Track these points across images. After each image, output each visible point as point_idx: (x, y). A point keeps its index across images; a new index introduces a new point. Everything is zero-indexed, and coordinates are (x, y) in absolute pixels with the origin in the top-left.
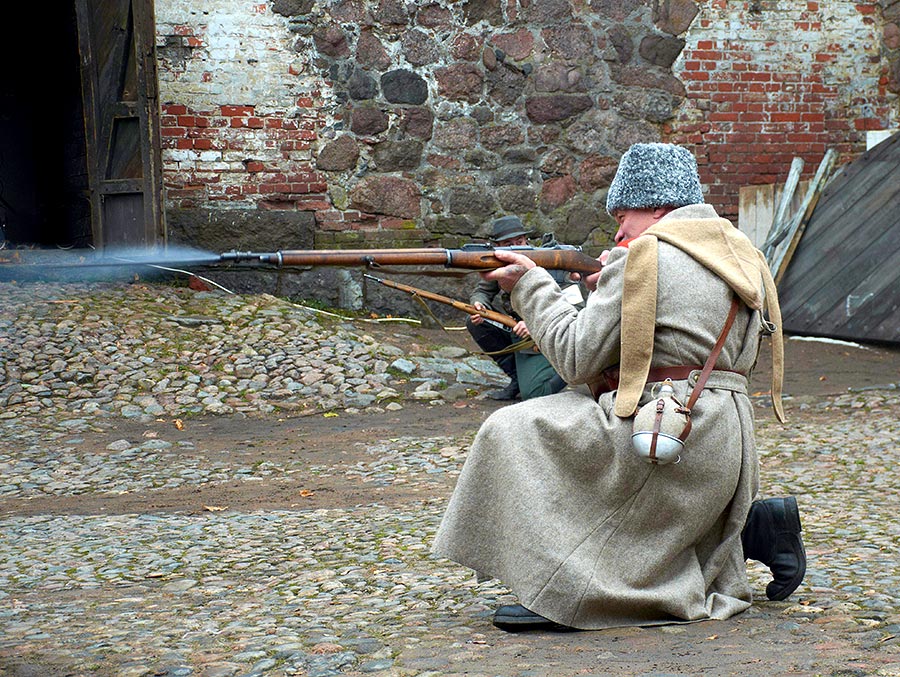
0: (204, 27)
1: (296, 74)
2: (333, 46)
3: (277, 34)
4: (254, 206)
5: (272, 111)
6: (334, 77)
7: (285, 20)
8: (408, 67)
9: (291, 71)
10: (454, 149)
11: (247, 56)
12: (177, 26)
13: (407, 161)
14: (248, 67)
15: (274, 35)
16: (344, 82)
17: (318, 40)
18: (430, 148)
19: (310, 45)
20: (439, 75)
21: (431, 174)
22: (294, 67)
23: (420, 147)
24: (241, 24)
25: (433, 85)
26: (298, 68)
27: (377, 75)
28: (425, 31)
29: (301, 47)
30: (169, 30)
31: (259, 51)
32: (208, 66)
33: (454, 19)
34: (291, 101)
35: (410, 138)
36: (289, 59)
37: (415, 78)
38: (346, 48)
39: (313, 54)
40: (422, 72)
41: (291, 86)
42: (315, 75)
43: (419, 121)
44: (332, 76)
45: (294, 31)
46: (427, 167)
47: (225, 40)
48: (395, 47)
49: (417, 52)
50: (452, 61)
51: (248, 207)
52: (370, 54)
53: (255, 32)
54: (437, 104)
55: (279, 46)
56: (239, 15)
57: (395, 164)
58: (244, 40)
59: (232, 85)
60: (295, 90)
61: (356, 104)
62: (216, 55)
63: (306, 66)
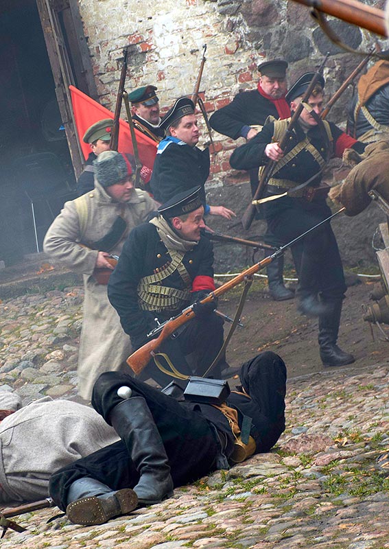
0: (151, 31)
1: (232, 53)
3: (210, 20)
4: (221, 184)
5: (219, 92)
6: (267, 45)
7: (215, 5)
9: (228, 52)
11: (189, 48)
12: (130, 36)
14: (192, 58)
15: (208, 22)
16: (277, 49)
17: (247, 15)
19: (240, 22)
22: (229, 46)
24: (179, 20)
26: (233, 47)
27: (309, 32)
29: (232, 27)
30: (123, 42)
31: (198, 40)
32: (160, 66)
34: (233, 79)
36: (224, 41)
38: (277, 15)
39: (244, 29)
41: (230, 65)
42: (250, 49)
44: (264, 46)
45: (223, 13)
47: (169, 38)
51: (216, 186)
53: (191, 24)
54: (370, 46)
55: (214, 31)
56: (176, 12)
58: (185, 33)
59: (182, 78)
60: (234, 69)
61: (291, 67)
62: (165, 54)
63: (240, 43)
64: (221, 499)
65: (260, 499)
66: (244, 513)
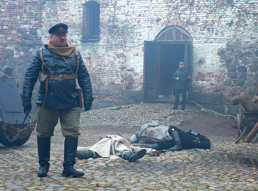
0: (206, 58)
1: (221, 67)
2: (229, 61)
4: (212, 92)
5: (216, 74)
6: (228, 67)
7: (220, 56)
8: (243, 65)
9: (220, 66)
10: (251, 82)
11: (212, 63)
12: (201, 58)
13: (241, 84)
14: (212, 65)
15: (217, 59)
16: (230, 68)
17: (226, 60)
18: (246, 82)
19: (224, 61)
20: (250, 67)
21: (246, 87)
22: (220, 65)
23: (244, 81)
24: (212, 57)
25: (248, 69)
26: (221, 65)
27: (237, 66)
28: (248, 58)
29: (222, 61)
30: (199, 59)
31: (215, 62)
32: (206, 65)
33: (254, 55)
34: (219, 72)
35: (242, 79)
36: (220, 64)
37: (245, 67)
38: (231, 61)
39: (224, 63)
40: (246, 66)
41: (220, 69)
42: (224, 67)
43: (244, 76)
44: (227, 67)
45: (221, 58)
46: (245, 85)
47: (209, 60)
48: (241, 61)
49: (245, 62)
50: (252, 64)
51: (211, 92)
52: (236, 62)
53: (214, 59)
54: (248, 73)
55: (218, 61)
56: (212, 56)
57: (238, 85)
58: (212, 60)
59: (209, 69)
60: (220, 70)
61: (232, 73)
62: (207, 63)
63: (223, 65)
64: (192, 154)
65: (199, 156)
66: (195, 158)
